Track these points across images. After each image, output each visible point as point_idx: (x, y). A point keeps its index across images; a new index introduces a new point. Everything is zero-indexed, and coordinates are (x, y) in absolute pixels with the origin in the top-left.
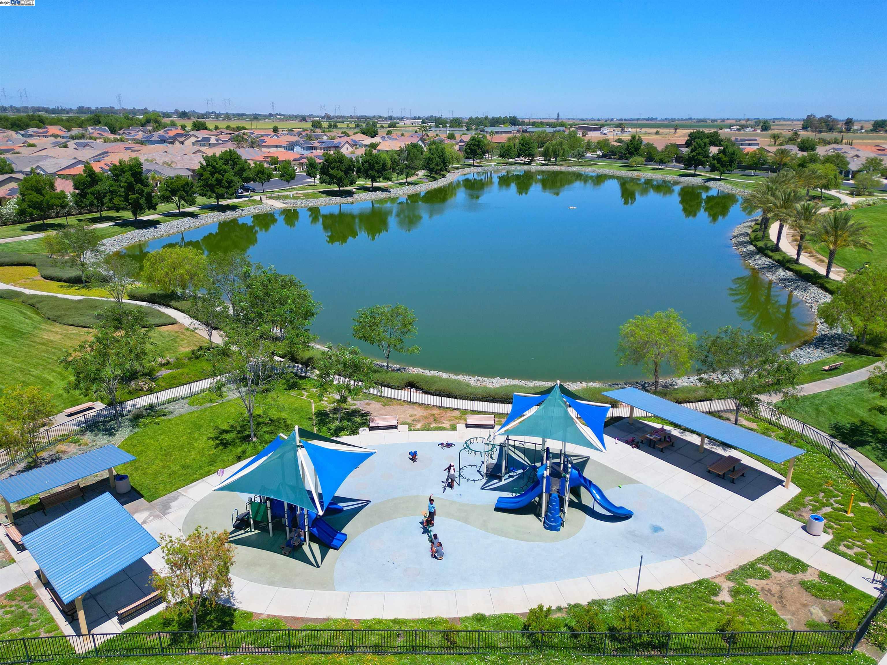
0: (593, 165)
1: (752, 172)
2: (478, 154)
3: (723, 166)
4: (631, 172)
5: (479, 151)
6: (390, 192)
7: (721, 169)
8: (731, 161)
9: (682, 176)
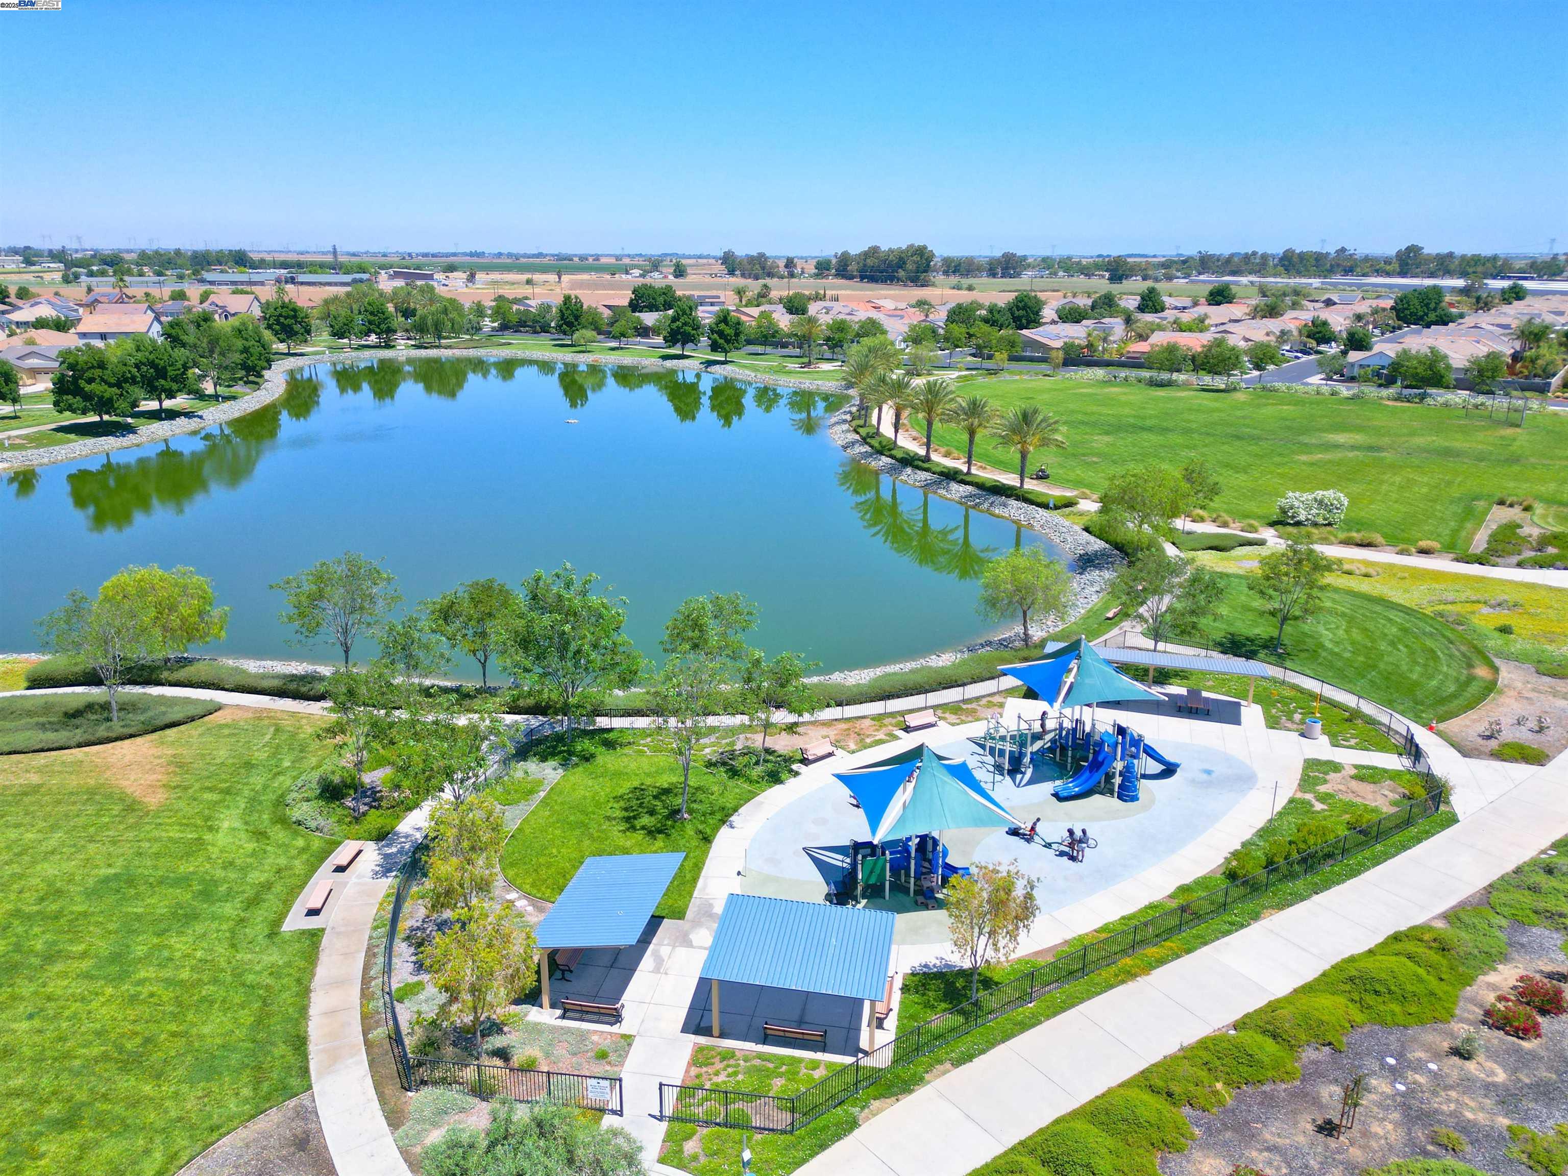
0: (504, 344)
1: (759, 349)
2: (296, 333)
3: (728, 341)
4: (581, 355)
5: (297, 327)
6: (201, 417)
7: (726, 346)
8: (737, 334)
9: (665, 358)
